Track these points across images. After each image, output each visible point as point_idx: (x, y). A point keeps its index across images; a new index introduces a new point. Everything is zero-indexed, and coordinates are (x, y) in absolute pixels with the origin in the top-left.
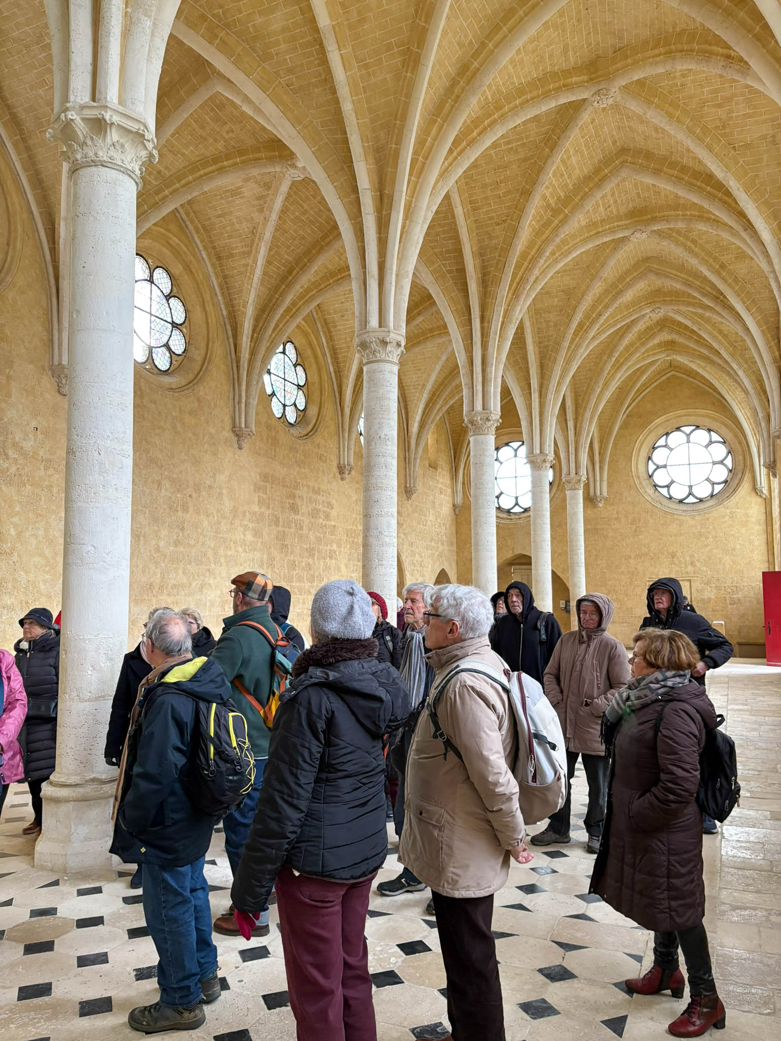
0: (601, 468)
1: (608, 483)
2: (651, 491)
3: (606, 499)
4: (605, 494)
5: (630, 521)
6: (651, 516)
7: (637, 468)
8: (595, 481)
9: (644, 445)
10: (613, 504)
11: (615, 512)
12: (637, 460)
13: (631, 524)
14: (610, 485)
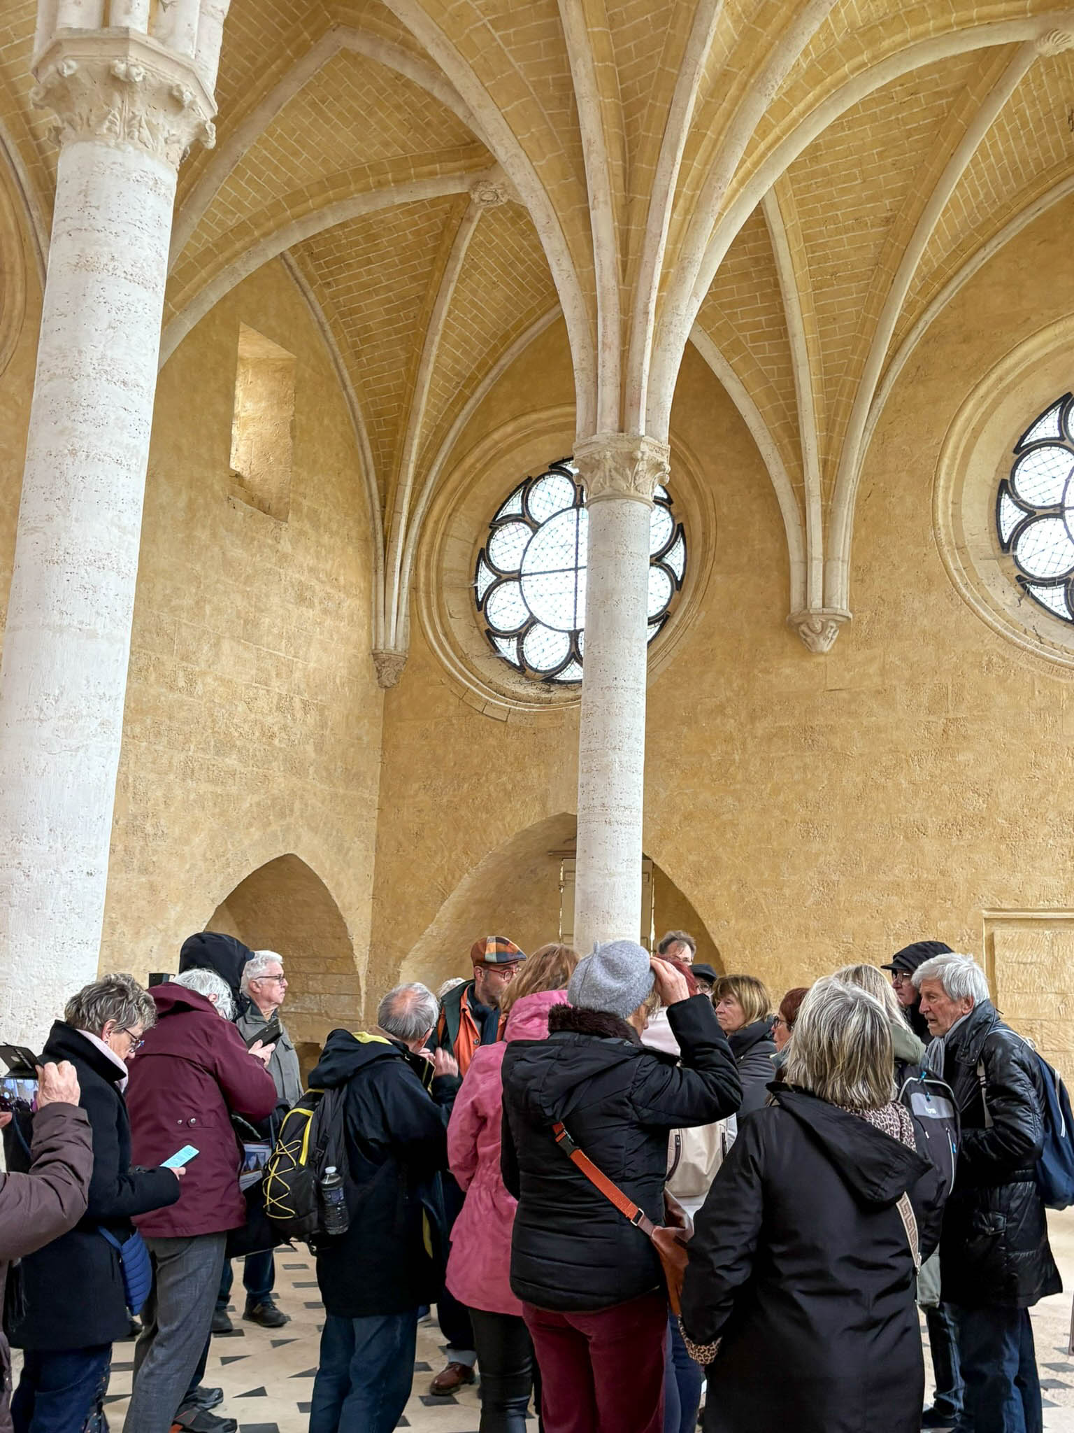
0: (828, 516)
1: (855, 568)
2: (1006, 596)
3: (844, 625)
4: (841, 605)
5: (925, 700)
6: (1001, 681)
7: (956, 516)
8: (806, 561)
9: (983, 438)
10: (867, 642)
11: (873, 669)
12: (958, 492)
13: (930, 711)
14: (859, 575)
